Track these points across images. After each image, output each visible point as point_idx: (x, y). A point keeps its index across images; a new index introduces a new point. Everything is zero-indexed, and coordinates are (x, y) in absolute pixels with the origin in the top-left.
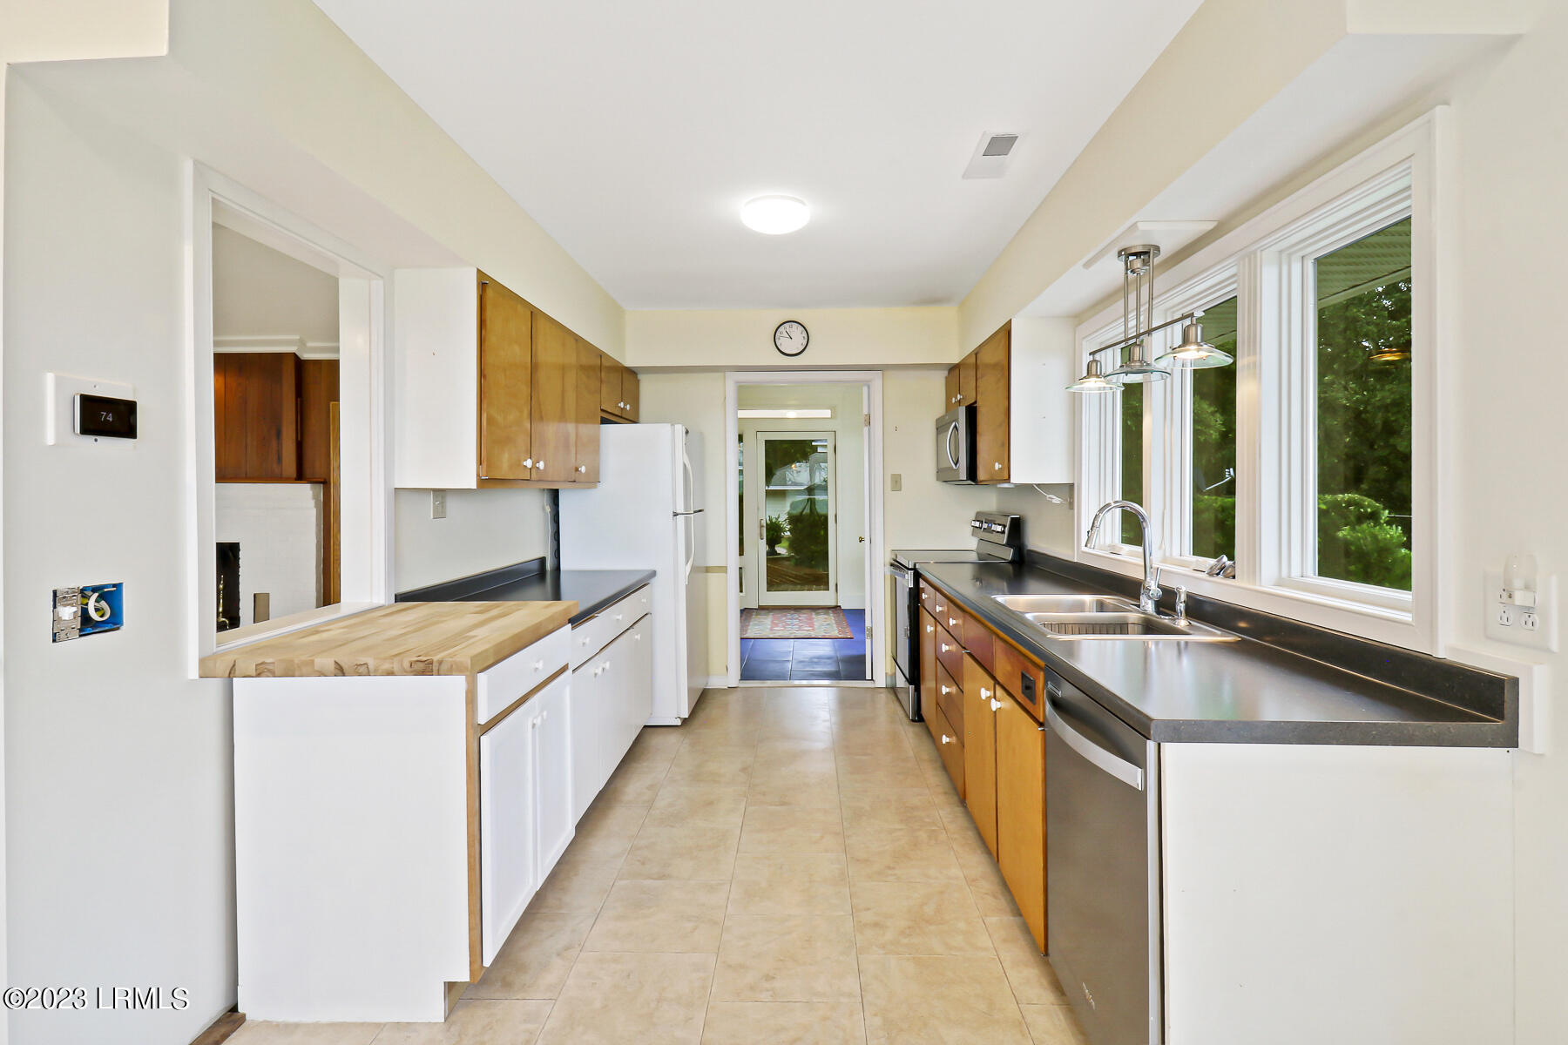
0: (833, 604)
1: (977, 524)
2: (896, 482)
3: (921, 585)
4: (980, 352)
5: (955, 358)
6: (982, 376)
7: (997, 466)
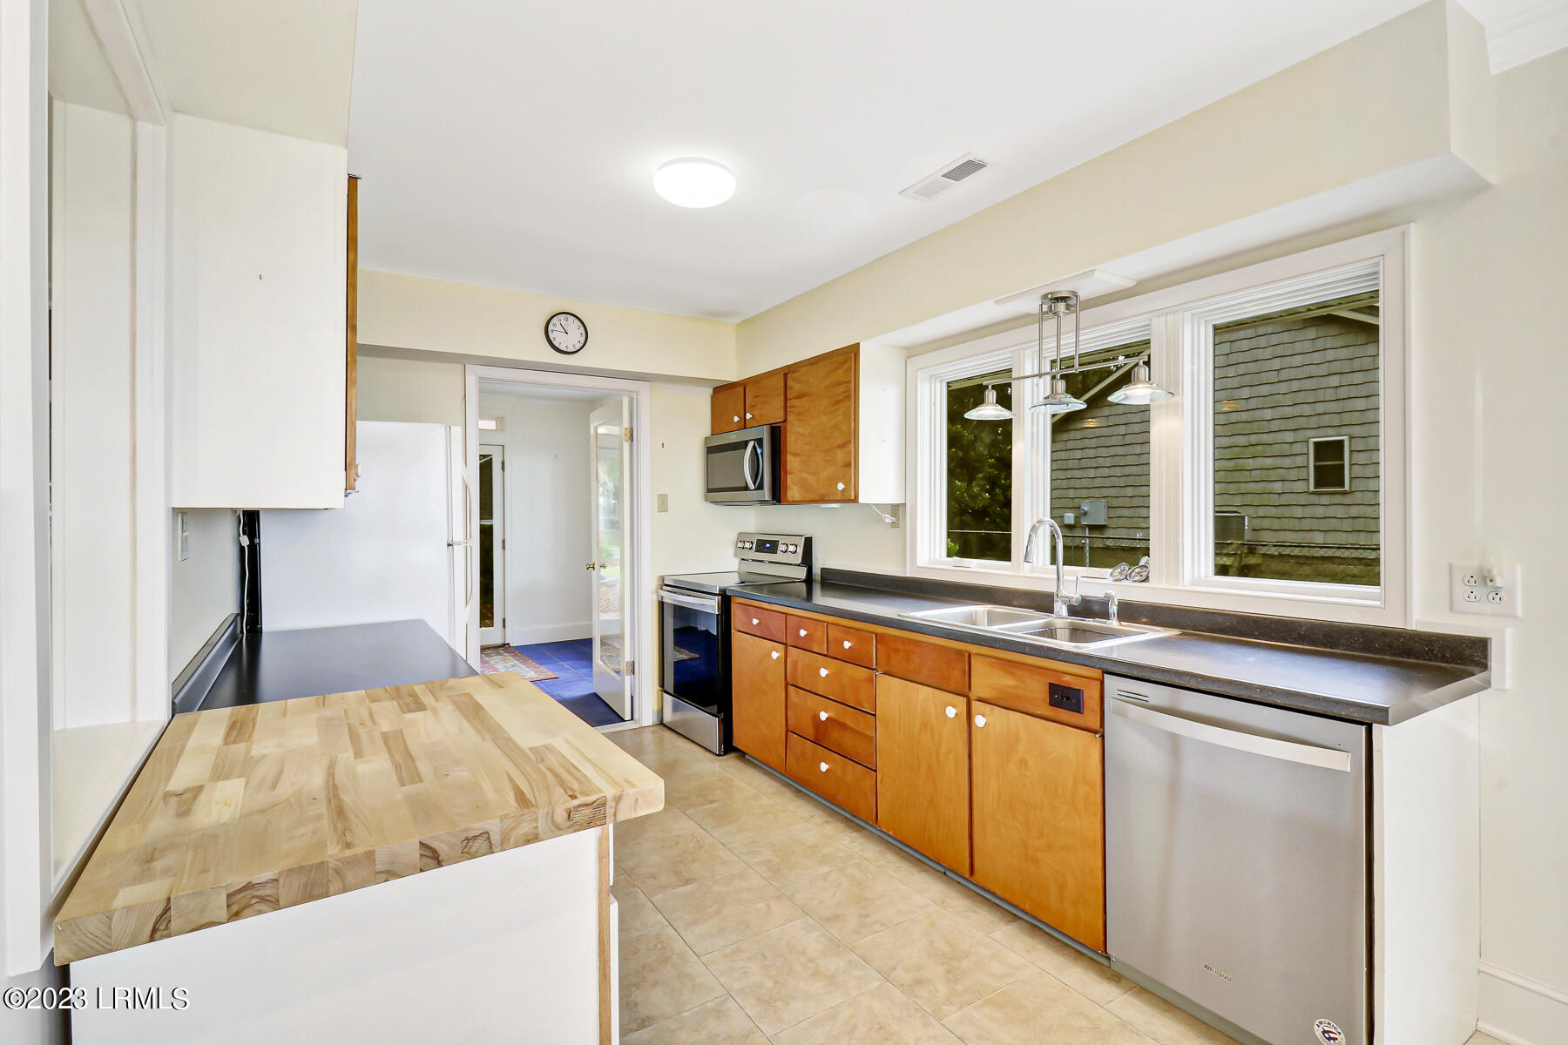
0: (499, 641)
1: (740, 545)
2: (663, 503)
3: (736, 612)
4: (793, 372)
5: (733, 376)
6: (798, 397)
7: (841, 486)
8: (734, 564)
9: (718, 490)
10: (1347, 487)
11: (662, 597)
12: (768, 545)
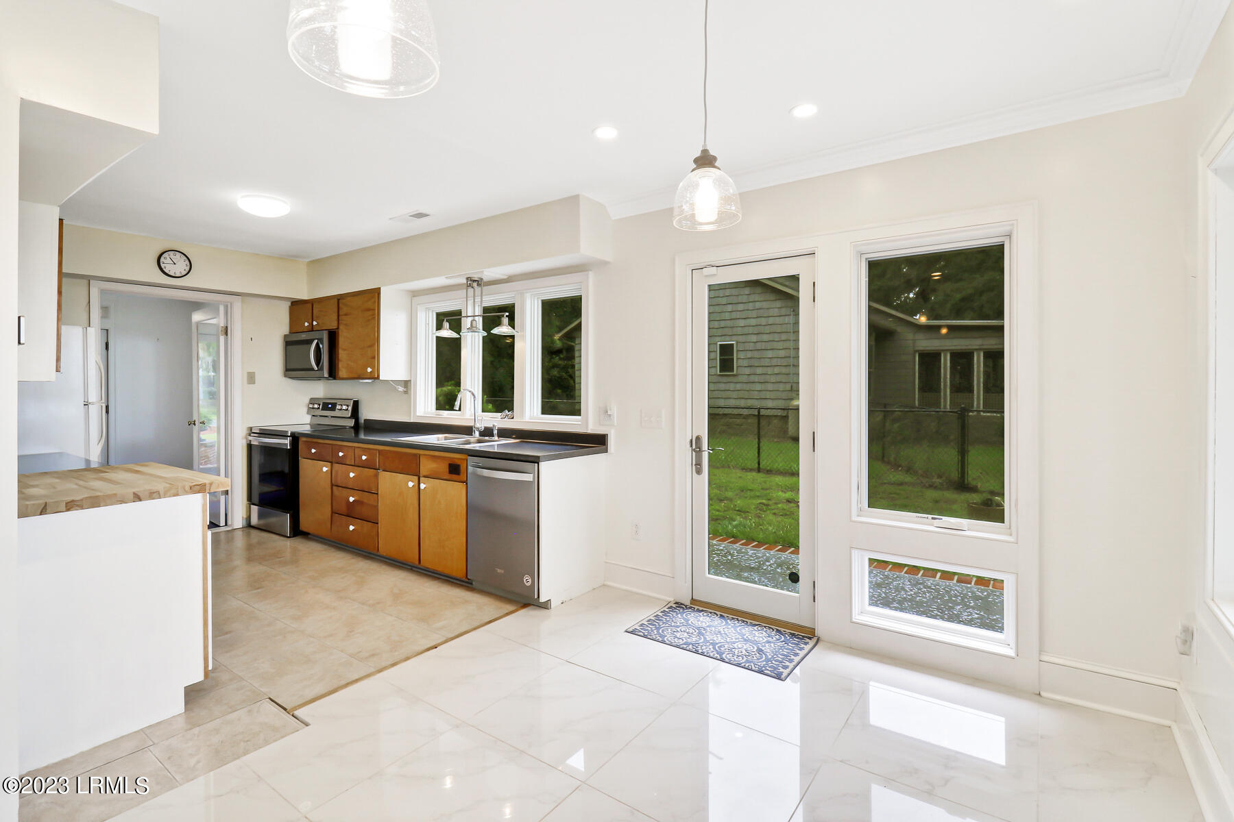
1: (311, 406)
2: (251, 378)
3: (301, 446)
4: (343, 299)
5: (304, 296)
6: (346, 315)
7: (369, 370)
8: (307, 419)
9: (294, 369)
10: (735, 372)
11: (250, 441)
12: (330, 406)
